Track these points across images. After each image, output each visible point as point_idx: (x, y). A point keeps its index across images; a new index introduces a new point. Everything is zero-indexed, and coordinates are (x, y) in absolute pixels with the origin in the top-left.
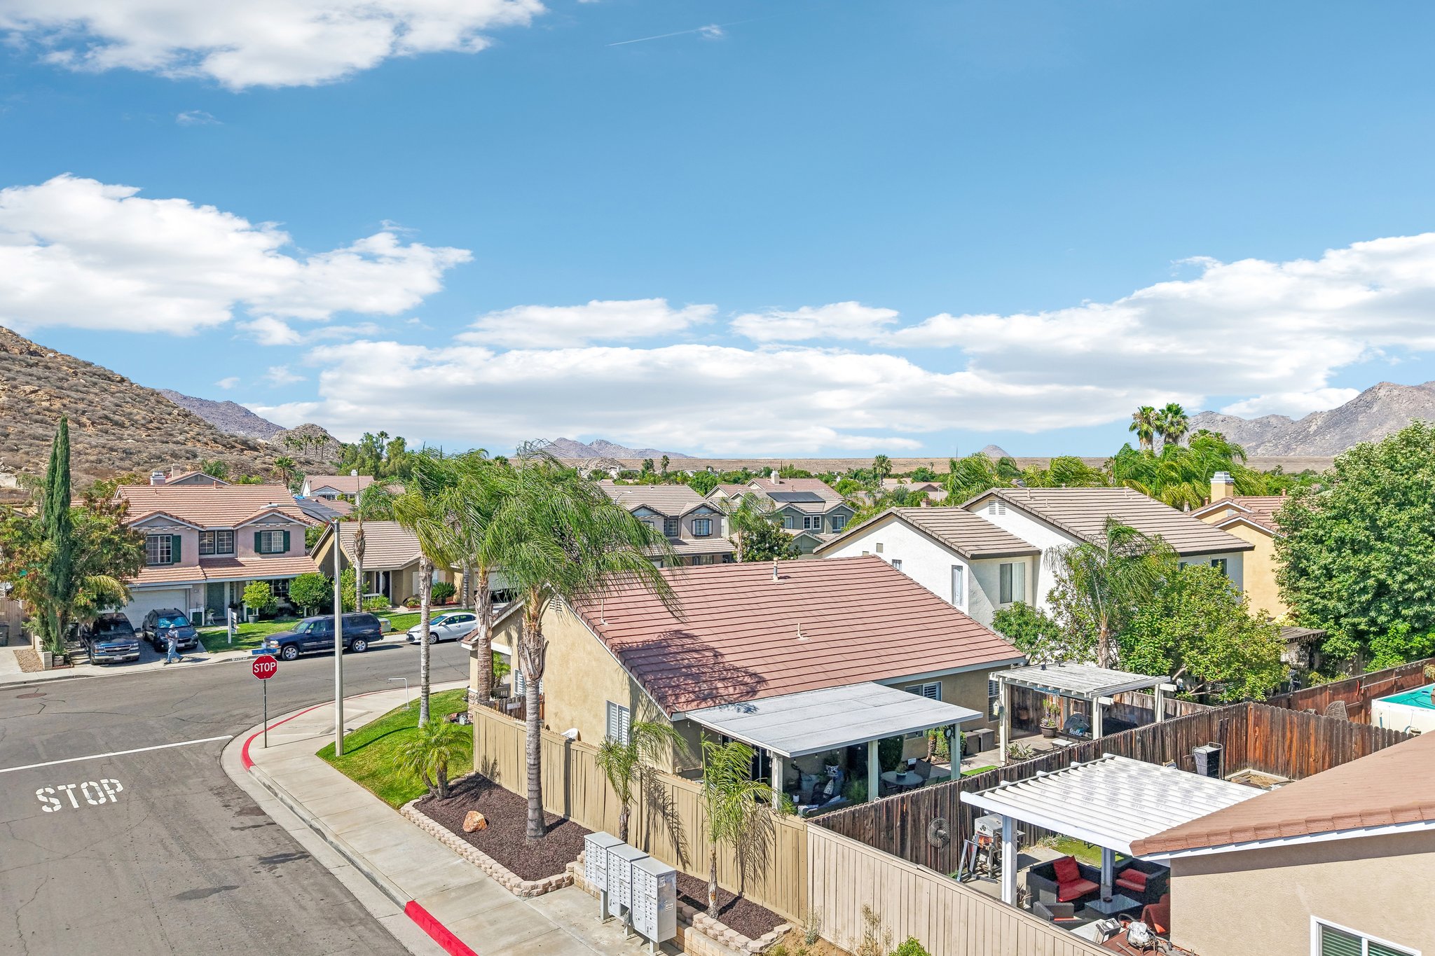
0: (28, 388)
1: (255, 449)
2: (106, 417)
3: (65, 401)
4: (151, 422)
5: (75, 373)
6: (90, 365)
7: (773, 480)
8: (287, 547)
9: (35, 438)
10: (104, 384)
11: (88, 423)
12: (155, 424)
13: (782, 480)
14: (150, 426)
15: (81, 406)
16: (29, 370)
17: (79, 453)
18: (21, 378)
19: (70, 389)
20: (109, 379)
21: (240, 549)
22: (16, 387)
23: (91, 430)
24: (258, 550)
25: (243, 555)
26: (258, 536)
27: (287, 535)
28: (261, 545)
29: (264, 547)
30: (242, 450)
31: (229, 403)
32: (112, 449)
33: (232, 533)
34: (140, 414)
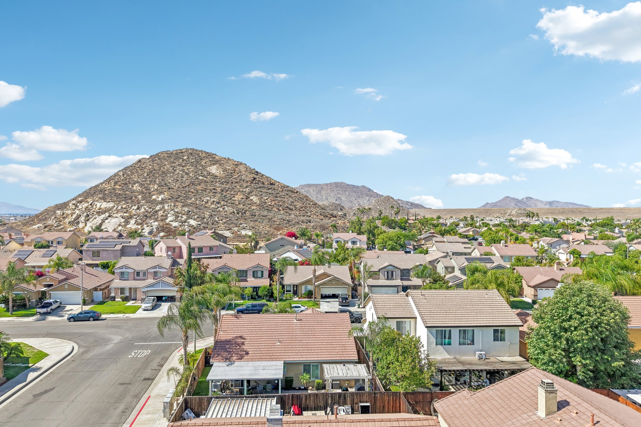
0: (265, 198)
1: (335, 217)
2: (287, 207)
3: (276, 202)
4: (302, 208)
5: (283, 191)
6: (288, 187)
7: (501, 245)
8: (262, 276)
9: (263, 216)
10: (290, 193)
11: (282, 209)
12: (304, 209)
13: (506, 245)
14: (301, 209)
15: (281, 203)
16: (267, 191)
17: (274, 222)
18: (264, 194)
19: (279, 197)
20: (293, 192)
21: (248, 276)
22: (262, 198)
23: (282, 212)
24: (254, 276)
25: (250, 278)
26: (254, 272)
27: (262, 272)
28: (255, 275)
29: (255, 276)
30: (330, 218)
31: (363, 186)
32: (284, 220)
33: (247, 271)
34: (299, 205)
